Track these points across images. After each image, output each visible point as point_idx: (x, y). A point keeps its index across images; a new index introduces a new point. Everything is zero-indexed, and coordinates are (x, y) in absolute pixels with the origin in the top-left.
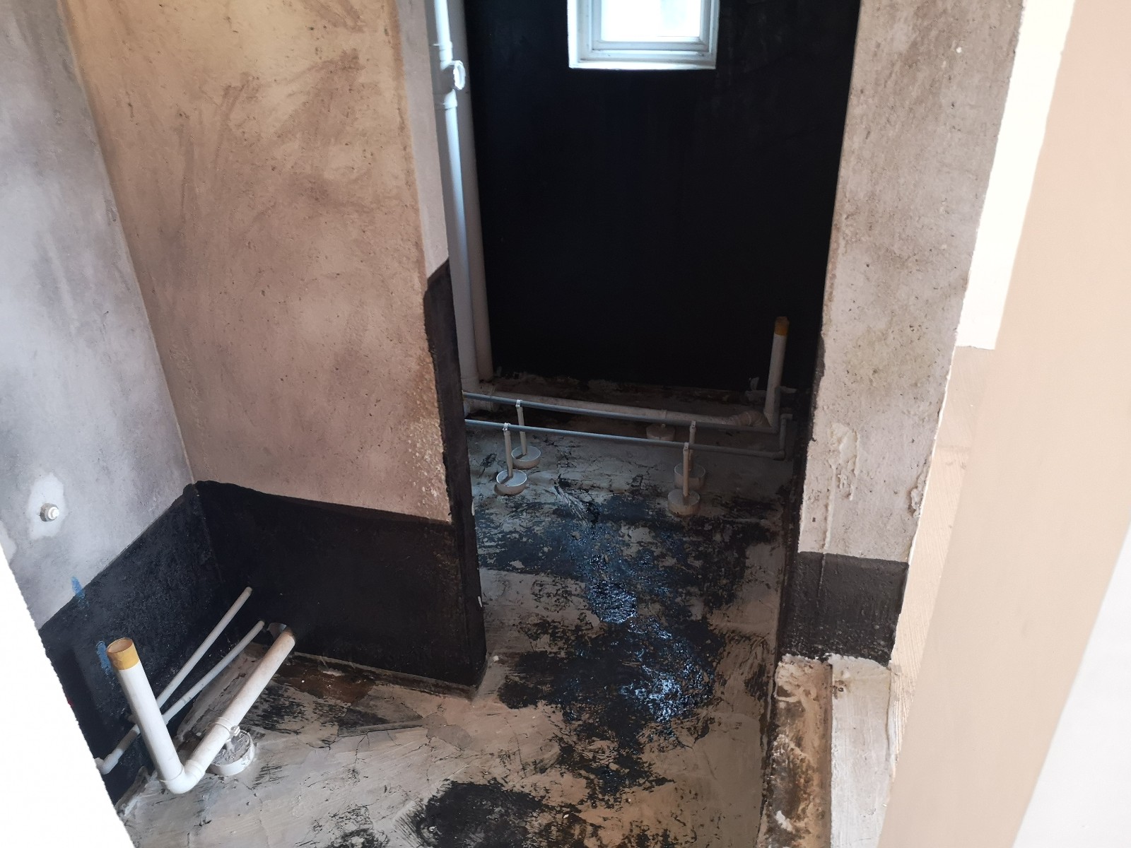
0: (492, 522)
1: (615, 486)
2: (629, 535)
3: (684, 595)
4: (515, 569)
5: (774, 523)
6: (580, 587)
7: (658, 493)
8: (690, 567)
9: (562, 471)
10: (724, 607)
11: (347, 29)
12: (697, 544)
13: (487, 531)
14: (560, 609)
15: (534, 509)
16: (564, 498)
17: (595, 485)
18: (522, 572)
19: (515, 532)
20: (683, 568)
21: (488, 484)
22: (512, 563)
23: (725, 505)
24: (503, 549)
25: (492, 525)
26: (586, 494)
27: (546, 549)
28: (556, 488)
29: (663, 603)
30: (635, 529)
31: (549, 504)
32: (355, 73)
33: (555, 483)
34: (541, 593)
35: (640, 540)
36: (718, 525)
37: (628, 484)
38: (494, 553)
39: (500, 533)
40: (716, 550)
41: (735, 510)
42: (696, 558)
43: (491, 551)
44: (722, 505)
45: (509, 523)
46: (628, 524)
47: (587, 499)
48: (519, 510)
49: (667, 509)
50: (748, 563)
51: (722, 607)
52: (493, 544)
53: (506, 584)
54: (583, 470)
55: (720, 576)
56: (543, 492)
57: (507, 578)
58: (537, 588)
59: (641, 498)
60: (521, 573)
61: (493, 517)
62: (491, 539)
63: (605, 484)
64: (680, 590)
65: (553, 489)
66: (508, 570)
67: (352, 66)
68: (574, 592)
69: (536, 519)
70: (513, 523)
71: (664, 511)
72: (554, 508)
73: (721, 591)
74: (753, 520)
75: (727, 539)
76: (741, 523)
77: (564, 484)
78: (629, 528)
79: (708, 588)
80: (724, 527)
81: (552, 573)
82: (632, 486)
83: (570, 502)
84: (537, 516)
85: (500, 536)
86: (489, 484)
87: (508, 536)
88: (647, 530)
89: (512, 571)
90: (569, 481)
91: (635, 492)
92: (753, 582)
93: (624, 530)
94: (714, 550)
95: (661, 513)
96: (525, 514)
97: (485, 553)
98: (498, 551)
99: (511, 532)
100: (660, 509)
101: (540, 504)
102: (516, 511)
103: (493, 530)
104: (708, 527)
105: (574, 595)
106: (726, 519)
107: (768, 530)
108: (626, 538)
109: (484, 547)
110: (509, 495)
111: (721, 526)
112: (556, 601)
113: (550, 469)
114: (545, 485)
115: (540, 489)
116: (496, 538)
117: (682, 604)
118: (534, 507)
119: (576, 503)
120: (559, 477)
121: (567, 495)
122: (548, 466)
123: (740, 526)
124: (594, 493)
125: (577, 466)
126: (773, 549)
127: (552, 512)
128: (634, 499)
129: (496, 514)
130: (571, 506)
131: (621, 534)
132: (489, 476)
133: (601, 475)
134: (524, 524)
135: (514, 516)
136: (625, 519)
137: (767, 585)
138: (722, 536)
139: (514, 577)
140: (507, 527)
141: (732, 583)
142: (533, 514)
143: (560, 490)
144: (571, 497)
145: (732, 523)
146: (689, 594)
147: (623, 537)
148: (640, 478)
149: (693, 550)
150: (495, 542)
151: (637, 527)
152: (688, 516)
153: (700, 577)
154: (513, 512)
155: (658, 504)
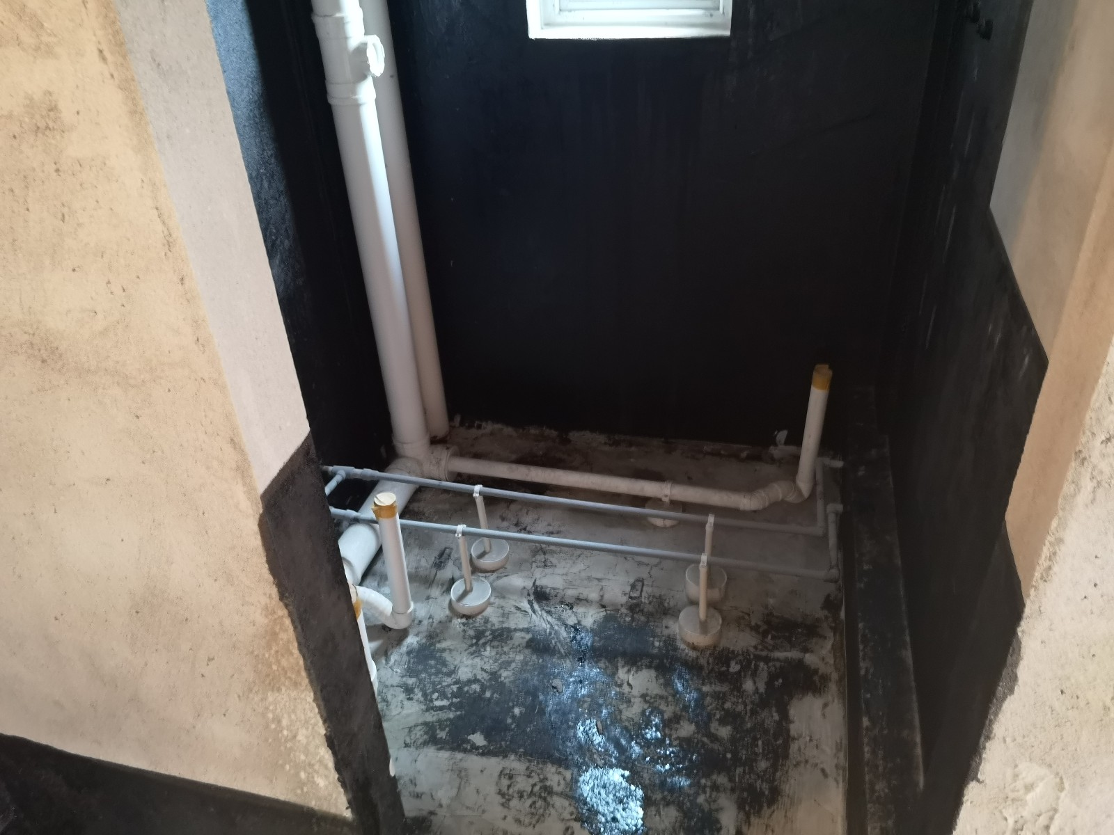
0: (444, 664)
1: (608, 597)
2: (629, 684)
3: (708, 790)
4: (474, 748)
5: (823, 659)
6: (564, 779)
7: (664, 610)
8: (714, 738)
9: (538, 573)
10: (766, 811)
11: (24, 50)
12: (719, 697)
13: (437, 680)
14: (538, 821)
15: (500, 641)
16: (541, 621)
17: (581, 597)
18: (485, 753)
19: (476, 681)
20: (705, 739)
21: (440, 599)
22: (471, 737)
23: (755, 629)
24: (458, 713)
25: (445, 670)
26: (569, 612)
27: (517, 711)
28: (530, 602)
29: (680, 806)
30: (637, 671)
31: (522, 630)
32: (58, 137)
33: (529, 595)
34: (511, 791)
35: (645, 692)
36: (749, 663)
37: (625, 594)
38: (446, 720)
39: (455, 683)
40: (748, 708)
41: (770, 637)
42: (722, 722)
43: (443, 715)
44: (752, 628)
45: (467, 666)
46: (626, 663)
47: (572, 621)
48: (481, 641)
49: (678, 637)
50: (794, 729)
51: (763, 812)
52: (445, 703)
53: (461, 774)
54: (564, 571)
55: (756, 754)
56: (513, 609)
57: (464, 765)
58: (505, 782)
59: (643, 618)
60: (483, 754)
61: (446, 655)
62: (443, 696)
63: (594, 596)
64: (703, 781)
65: (525, 605)
66: (465, 751)
67: (51, 125)
68: (556, 789)
69: (504, 658)
70: (472, 666)
71: (674, 640)
72: (528, 636)
73: (759, 782)
74: (793, 654)
75: (762, 689)
76: (778, 660)
77: (541, 596)
78: (629, 671)
79: (742, 777)
80: (757, 667)
81: (525, 754)
82: (631, 598)
83: (548, 626)
84: (505, 653)
85: (455, 688)
86: (442, 598)
87: (466, 689)
88: (653, 673)
89: (470, 751)
90: (548, 591)
91: (634, 607)
92: (802, 765)
93: (622, 674)
94: (745, 708)
95: (670, 642)
96: (488, 648)
97: (435, 719)
98: (451, 715)
99: (470, 682)
100: (669, 636)
101: (509, 630)
102: (476, 644)
103: (445, 679)
104: (734, 667)
105: (557, 794)
106: (758, 653)
107: (816, 671)
108: (626, 689)
109: (432, 708)
110: (468, 617)
111: (753, 666)
112: (531, 806)
113: (522, 571)
114: (515, 597)
115: (509, 604)
116: (449, 691)
117: (706, 807)
118: (502, 636)
119: (556, 628)
120: (534, 583)
121: (545, 614)
122: (520, 566)
123: (778, 664)
124: (580, 610)
125: (558, 565)
126: (826, 705)
127: (524, 645)
128: (633, 619)
129: (451, 650)
130: (550, 634)
131: (619, 682)
132: (443, 585)
133: (589, 578)
134: (487, 667)
135: (474, 652)
136: (624, 654)
137: (823, 771)
138: (755, 683)
139: (474, 762)
140: (464, 674)
141: (775, 767)
142: (500, 649)
143: (536, 606)
144: (549, 618)
145: (767, 660)
146: (715, 787)
147: (620, 686)
148: (640, 584)
149: (717, 709)
150: (448, 699)
151: (639, 669)
152: (707, 648)
153: (729, 756)
154: (472, 645)
155: (667, 627)
